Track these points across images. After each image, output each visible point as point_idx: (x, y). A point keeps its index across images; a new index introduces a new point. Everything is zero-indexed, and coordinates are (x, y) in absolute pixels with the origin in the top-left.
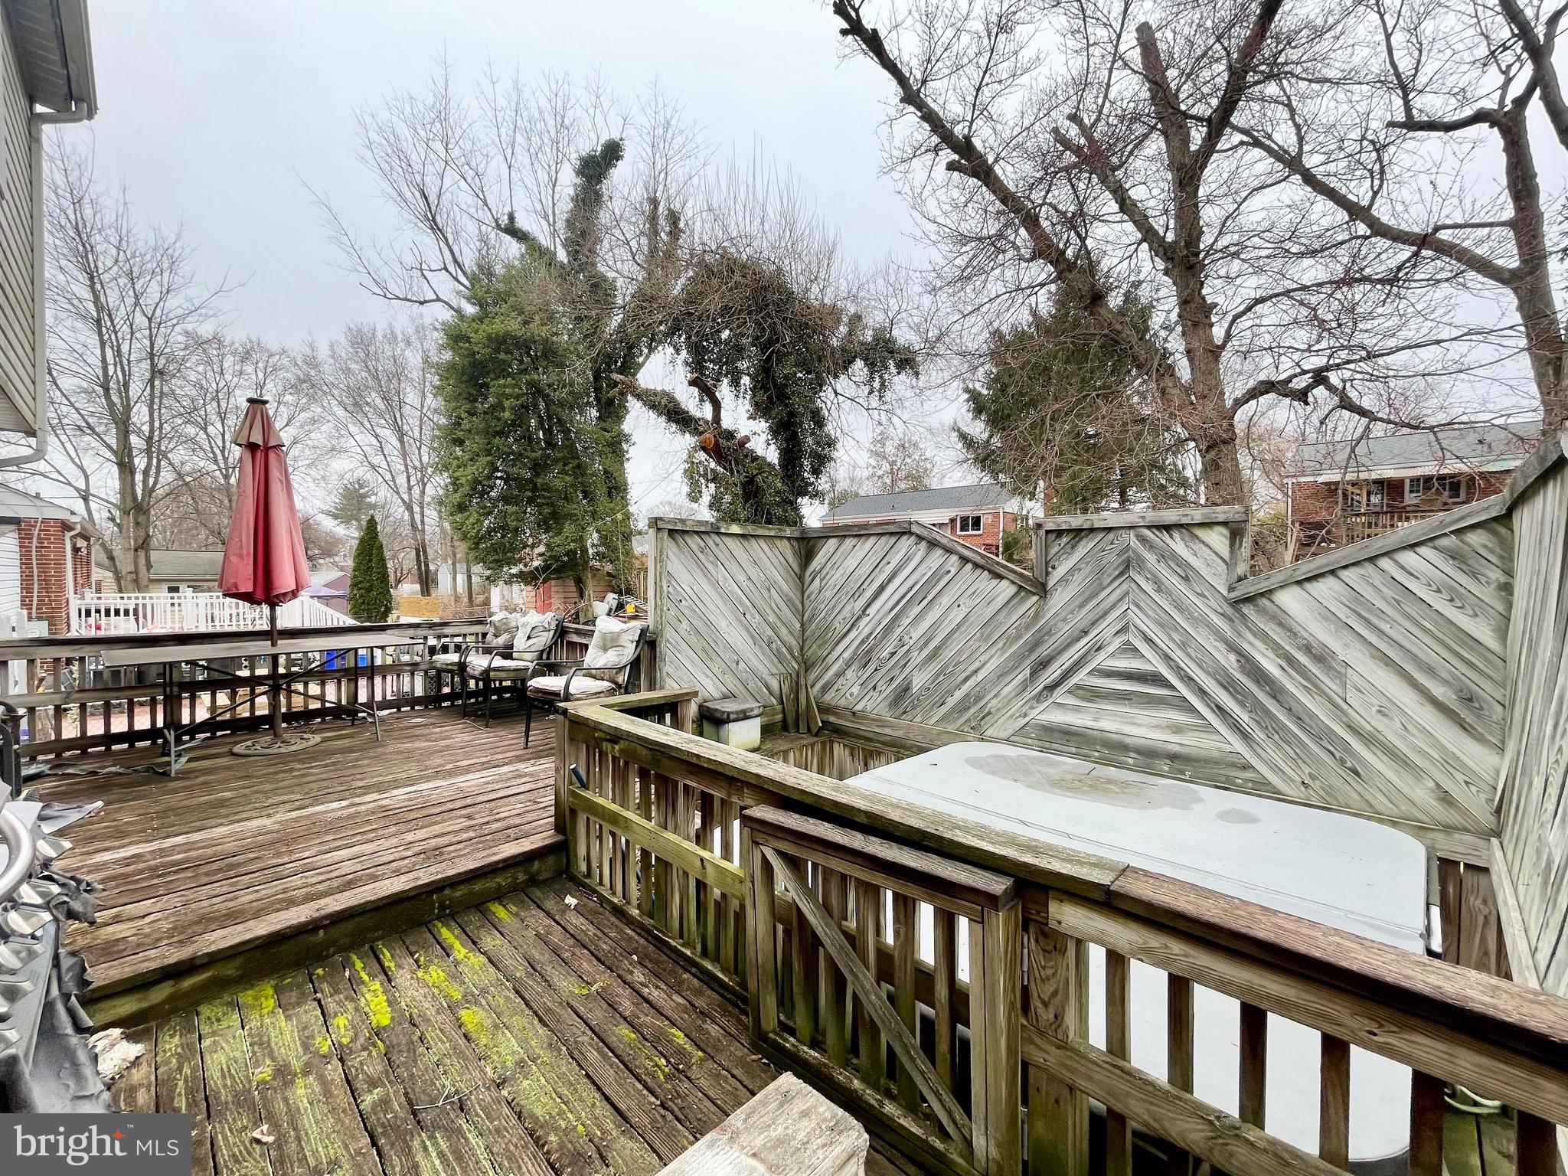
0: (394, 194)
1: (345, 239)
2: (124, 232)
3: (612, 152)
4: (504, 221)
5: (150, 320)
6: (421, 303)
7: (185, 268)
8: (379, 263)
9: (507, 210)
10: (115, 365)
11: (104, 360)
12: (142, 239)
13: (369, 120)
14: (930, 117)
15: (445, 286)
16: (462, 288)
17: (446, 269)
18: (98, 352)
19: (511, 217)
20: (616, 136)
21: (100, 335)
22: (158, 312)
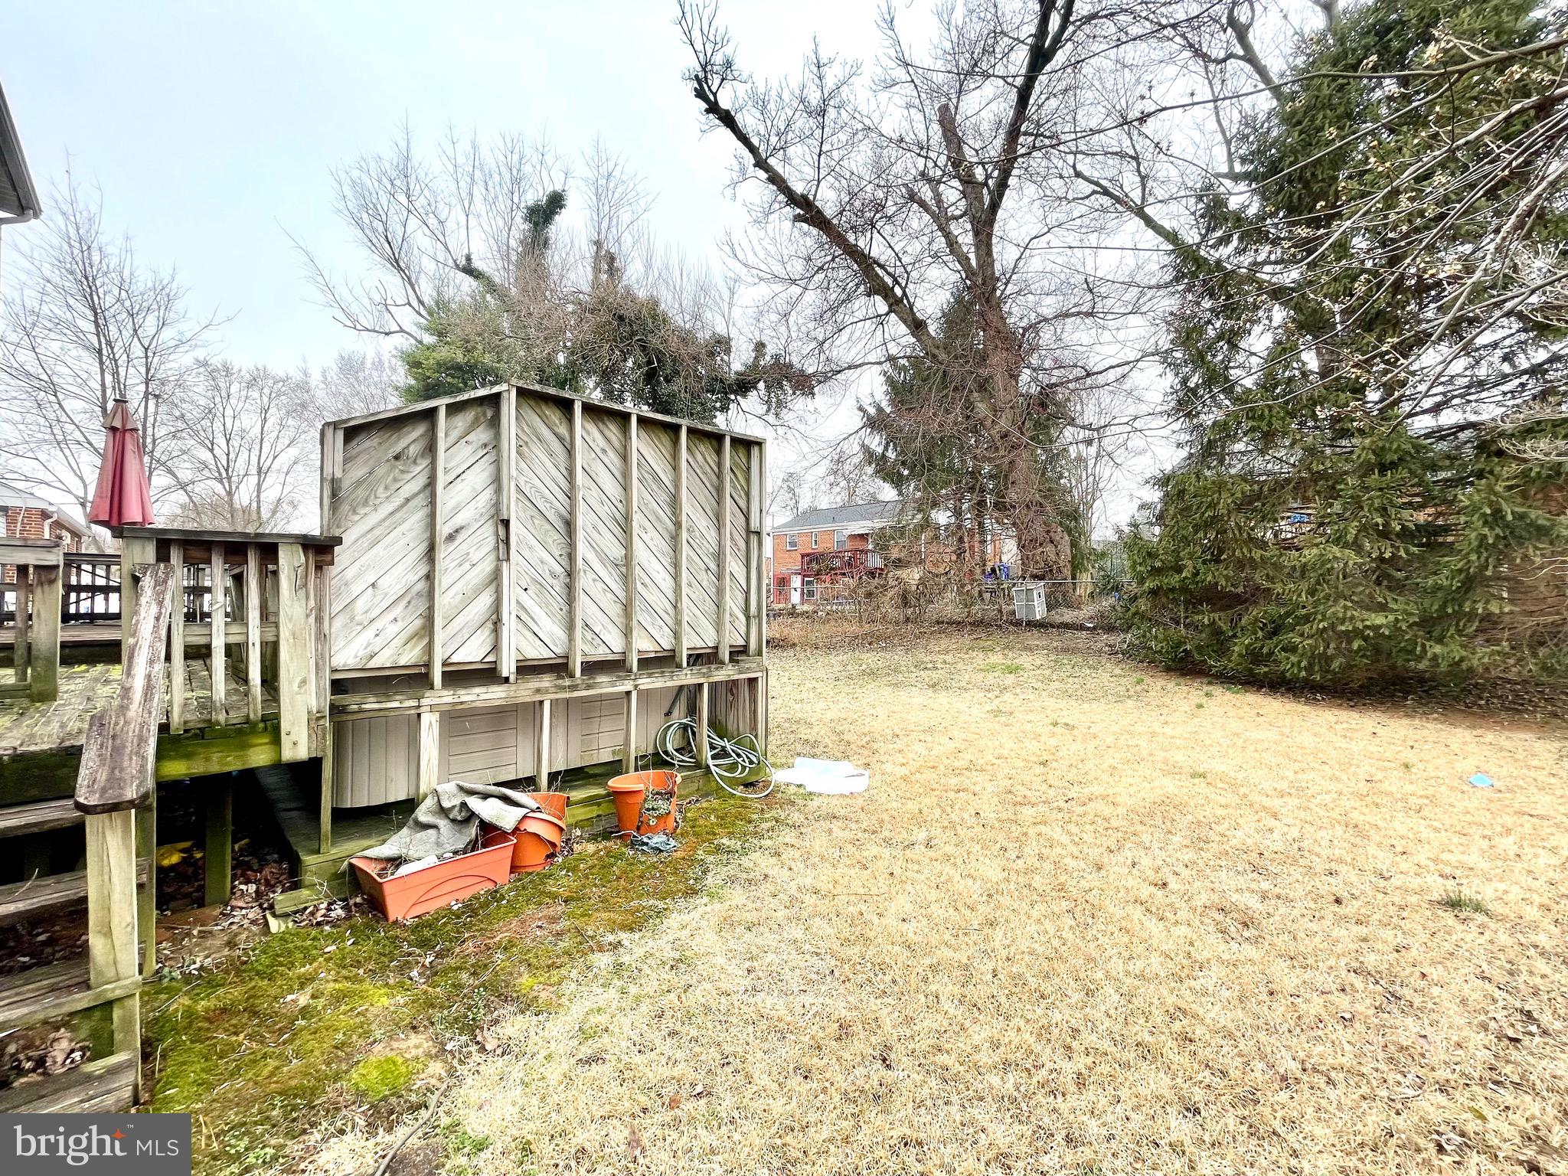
0: (366, 240)
1: (320, 279)
2: (126, 274)
3: (556, 202)
4: (463, 262)
5: (146, 350)
6: (387, 334)
7: (179, 306)
8: (351, 299)
9: (466, 251)
10: (114, 388)
11: (103, 385)
12: (143, 281)
13: (343, 176)
14: (775, 179)
15: (407, 318)
16: (423, 320)
17: (409, 304)
18: (98, 377)
19: (469, 259)
20: (558, 188)
21: (101, 363)
22: (154, 344)
